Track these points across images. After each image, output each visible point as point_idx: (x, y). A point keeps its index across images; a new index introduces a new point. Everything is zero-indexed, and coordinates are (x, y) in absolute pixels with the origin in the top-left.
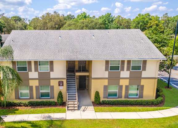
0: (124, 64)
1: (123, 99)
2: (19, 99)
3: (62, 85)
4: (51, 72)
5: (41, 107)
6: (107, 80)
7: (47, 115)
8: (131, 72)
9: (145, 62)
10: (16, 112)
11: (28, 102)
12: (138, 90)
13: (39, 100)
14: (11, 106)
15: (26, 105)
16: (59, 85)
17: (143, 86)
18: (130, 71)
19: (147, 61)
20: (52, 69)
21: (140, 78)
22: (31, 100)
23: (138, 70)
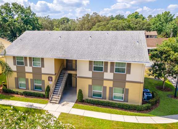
0: (107, 66)
1: (107, 100)
2: (18, 88)
3: (51, 80)
4: (42, 68)
5: (32, 97)
6: (91, 80)
7: (31, 104)
8: (114, 74)
9: (129, 65)
10: (11, 98)
11: (23, 92)
12: (123, 93)
13: (32, 91)
14: (11, 93)
15: (22, 94)
16: (49, 80)
17: (127, 90)
18: (113, 72)
19: (132, 64)
20: (43, 66)
21: (124, 81)
22: (27, 91)
23: (123, 72)
